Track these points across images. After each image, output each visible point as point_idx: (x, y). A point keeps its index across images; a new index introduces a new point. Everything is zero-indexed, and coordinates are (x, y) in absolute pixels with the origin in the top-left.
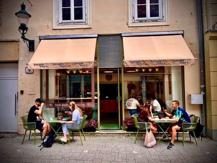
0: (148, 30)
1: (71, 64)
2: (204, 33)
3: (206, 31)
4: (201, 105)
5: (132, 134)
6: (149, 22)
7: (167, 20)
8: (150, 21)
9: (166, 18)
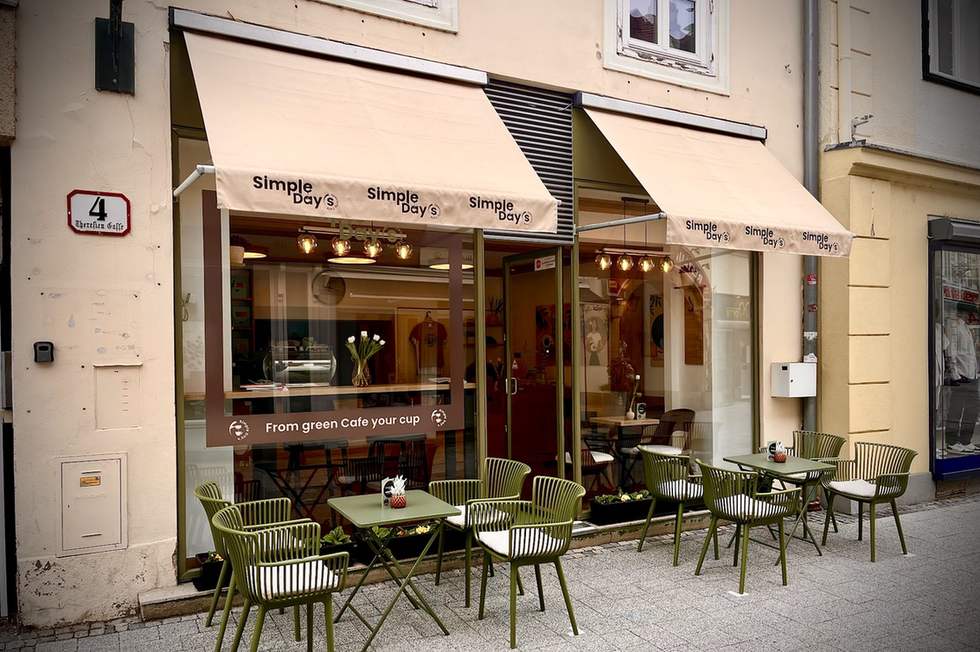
0: (668, 101)
1: (458, 205)
2: (823, 147)
3: (834, 142)
4: (803, 403)
5: (621, 533)
6: (670, 65)
7: (721, 74)
8: (673, 62)
9: (721, 66)
